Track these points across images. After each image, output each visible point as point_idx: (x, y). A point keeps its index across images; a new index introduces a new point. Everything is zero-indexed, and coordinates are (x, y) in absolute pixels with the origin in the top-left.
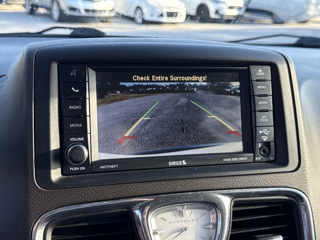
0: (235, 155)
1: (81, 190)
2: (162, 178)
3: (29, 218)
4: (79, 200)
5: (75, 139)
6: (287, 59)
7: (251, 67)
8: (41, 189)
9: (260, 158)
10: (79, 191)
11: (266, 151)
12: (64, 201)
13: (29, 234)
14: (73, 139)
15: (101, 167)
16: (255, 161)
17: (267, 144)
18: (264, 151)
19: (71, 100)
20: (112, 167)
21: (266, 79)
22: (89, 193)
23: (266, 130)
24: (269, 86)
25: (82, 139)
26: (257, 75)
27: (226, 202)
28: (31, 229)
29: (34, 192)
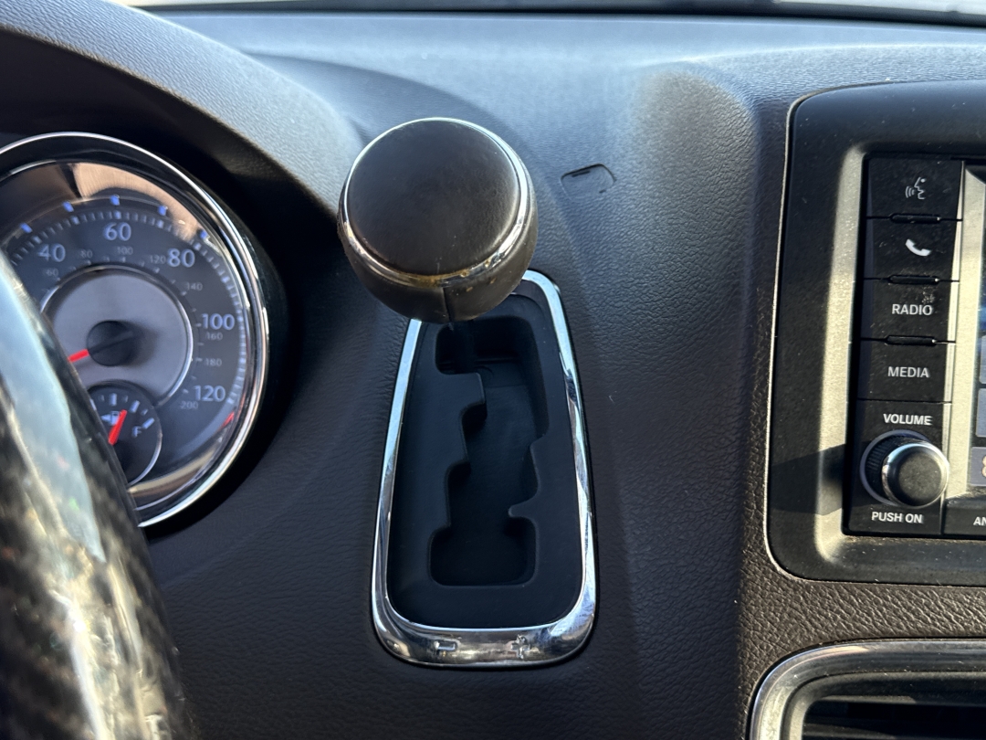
1: (916, 594)
3: (742, 663)
4: (907, 627)
5: (900, 420)
8: (784, 573)
10: (910, 599)
12: (858, 624)
14: (895, 419)
15: (978, 522)
19: (900, 283)
22: (940, 608)
25: (924, 420)
28: (747, 699)
29: (762, 580)
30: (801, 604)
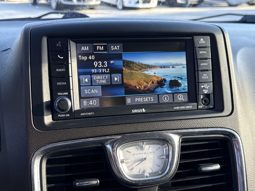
0: (183, 104)
1: (67, 131)
2: (127, 121)
3: (29, 151)
4: (66, 138)
5: (61, 94)
6: (223, 30)
7: (194, 37)
8: (37, 130)
9: (202, 106)
10: (66, 132)
11: (207, 101)
12: (55, 139)
13: (29, 163)
14: (60, 94)
15: (81, 114)
16: (198, 109)
17: (208, 95)
18: (205, 101)
19: (57, 64)
20: (90, 114)
21: (206, 46)
22: (72, 133)
23: (206, 85)
24: (208, 51)
25: (67, 93)
26: (200, 43)
27: (176, 139)
28: (30, 159)
29: (32, 132)
30: (42, 136)
